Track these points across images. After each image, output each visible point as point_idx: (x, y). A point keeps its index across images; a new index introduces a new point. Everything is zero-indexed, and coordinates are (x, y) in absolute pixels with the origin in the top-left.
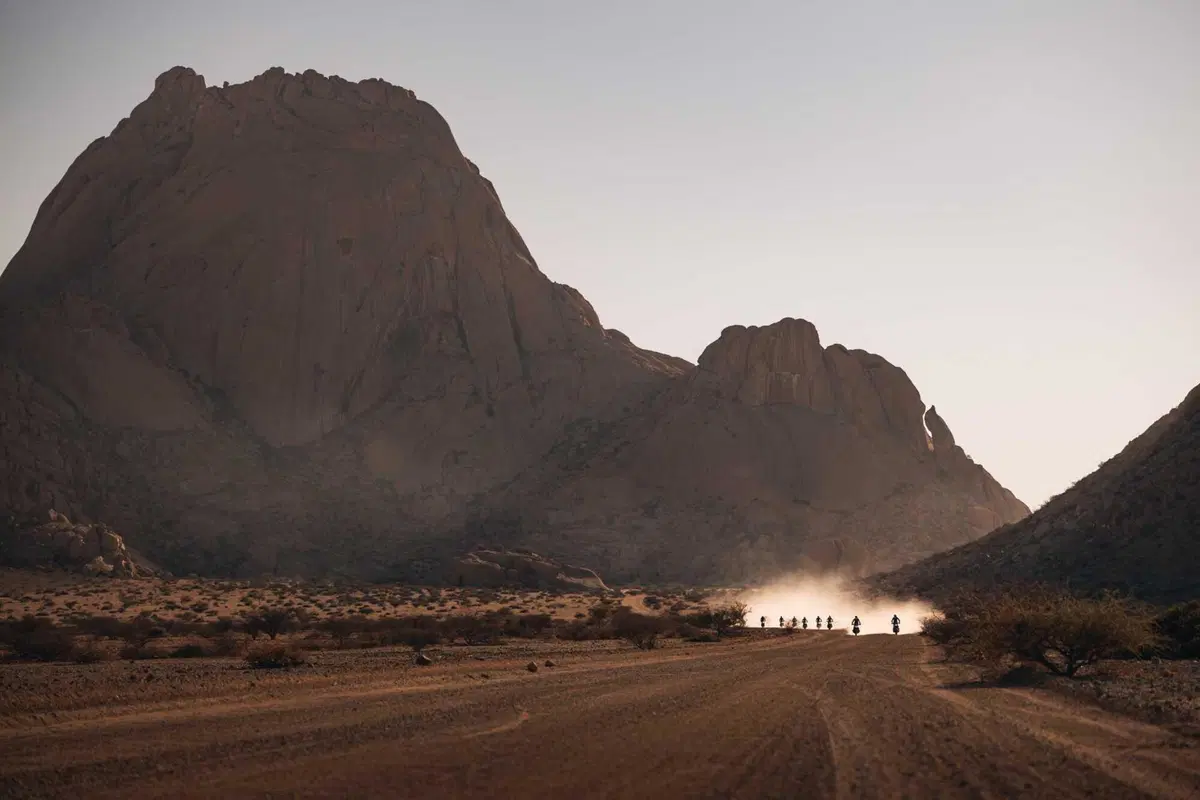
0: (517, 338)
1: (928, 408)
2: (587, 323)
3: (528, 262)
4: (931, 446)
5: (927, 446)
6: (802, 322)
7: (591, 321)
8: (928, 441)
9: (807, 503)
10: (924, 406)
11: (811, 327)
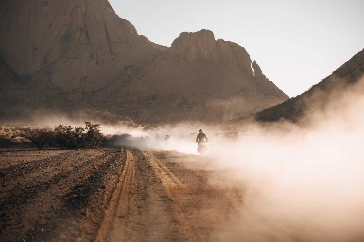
0: (108, 38)
1: (253, 61)
2: (132, 32)
3: (111, 11)
4: (254, 75)
5: (252, 75)
6: (208, 31)
7: (134, 32)
8: (253, 73)
9: (211, 95)
10: (251, 61)
11: (212, 32)
